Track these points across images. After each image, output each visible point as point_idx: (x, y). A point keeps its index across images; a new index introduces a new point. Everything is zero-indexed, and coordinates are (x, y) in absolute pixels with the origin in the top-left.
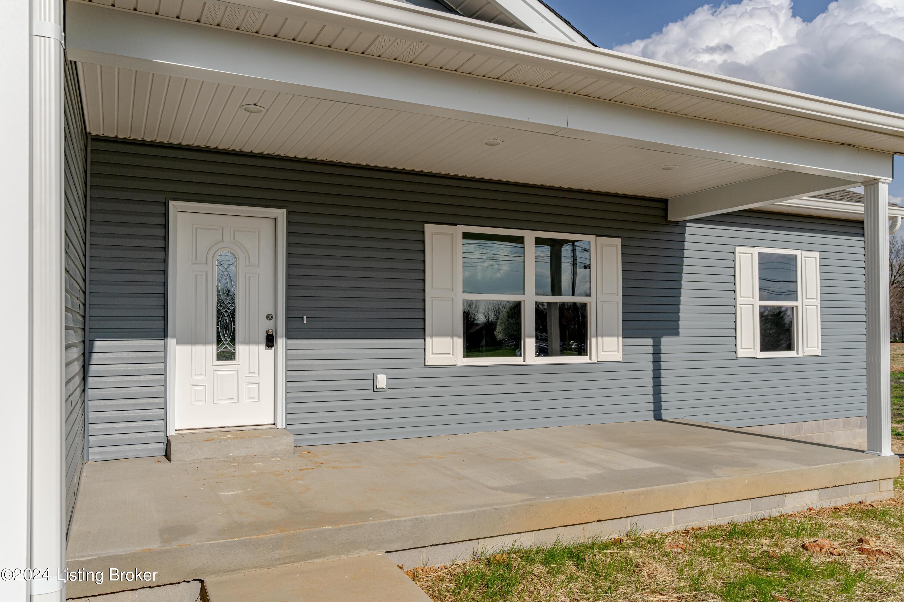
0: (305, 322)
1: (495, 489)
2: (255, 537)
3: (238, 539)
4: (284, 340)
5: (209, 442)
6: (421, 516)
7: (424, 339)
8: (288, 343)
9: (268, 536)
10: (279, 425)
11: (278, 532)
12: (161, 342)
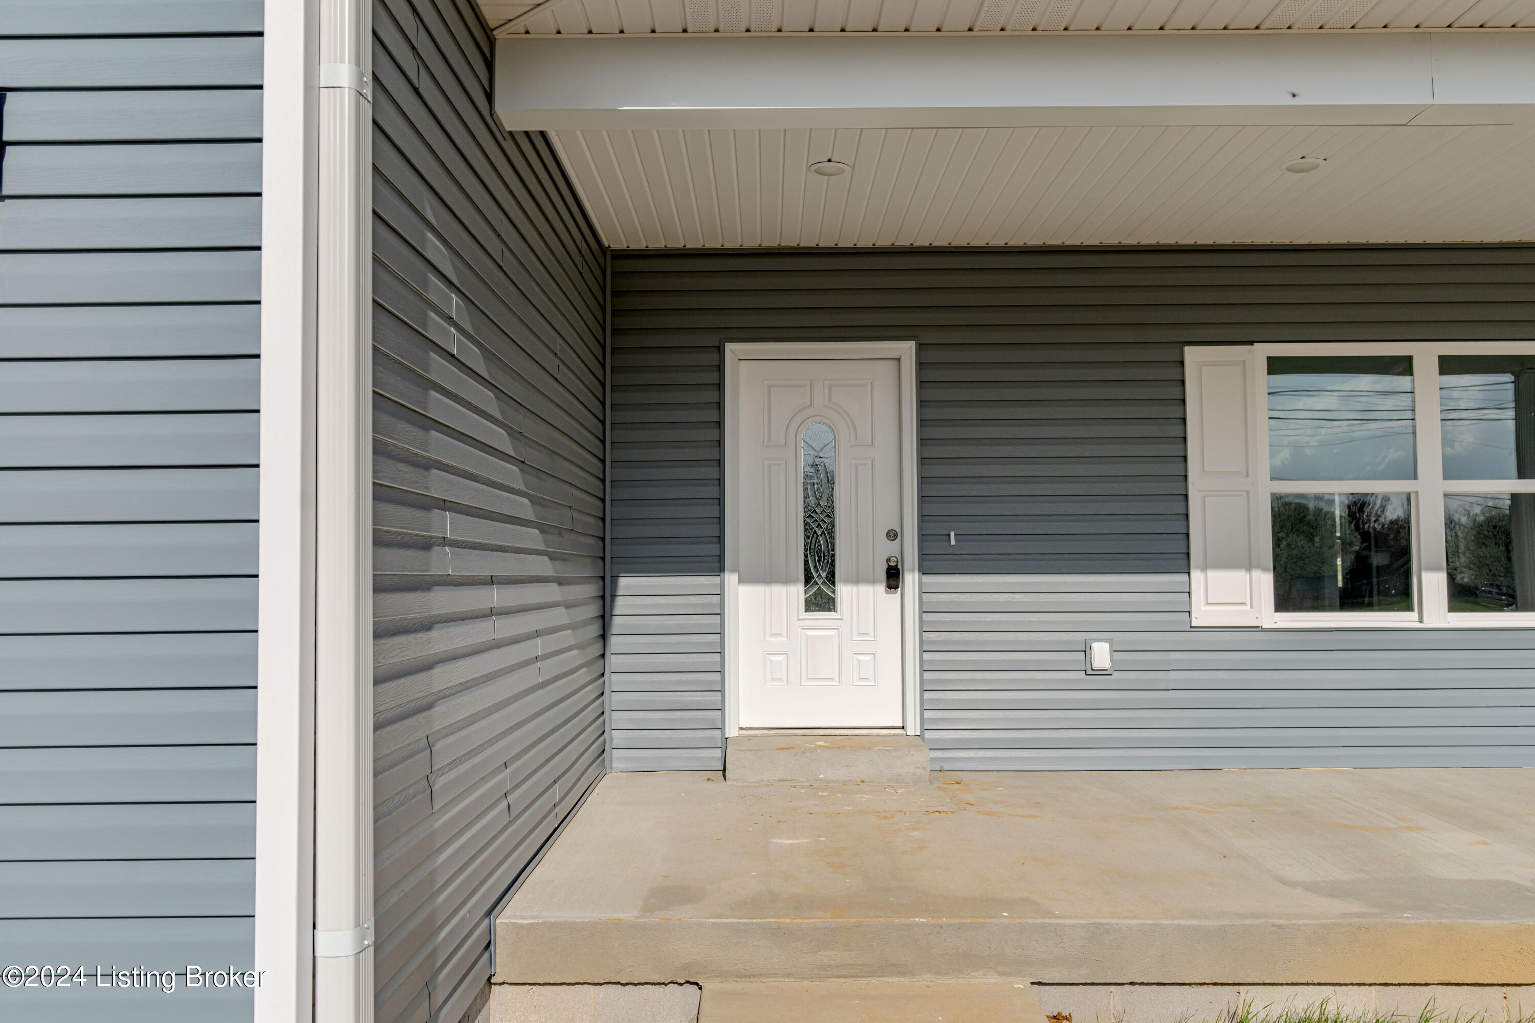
0: (953, 542)
1: (1293, 884)
2: (788, 921)
3: (759, 921)
4: (916, 574)
5: (785, 751)
6: (1106, 921)
7: (1189, 573)
8: (923, 581)
9: (810, 921)
10: (910, 731)
11: (829, 918)
12: (715, 580)
